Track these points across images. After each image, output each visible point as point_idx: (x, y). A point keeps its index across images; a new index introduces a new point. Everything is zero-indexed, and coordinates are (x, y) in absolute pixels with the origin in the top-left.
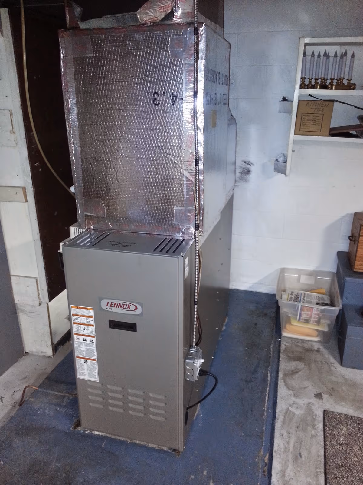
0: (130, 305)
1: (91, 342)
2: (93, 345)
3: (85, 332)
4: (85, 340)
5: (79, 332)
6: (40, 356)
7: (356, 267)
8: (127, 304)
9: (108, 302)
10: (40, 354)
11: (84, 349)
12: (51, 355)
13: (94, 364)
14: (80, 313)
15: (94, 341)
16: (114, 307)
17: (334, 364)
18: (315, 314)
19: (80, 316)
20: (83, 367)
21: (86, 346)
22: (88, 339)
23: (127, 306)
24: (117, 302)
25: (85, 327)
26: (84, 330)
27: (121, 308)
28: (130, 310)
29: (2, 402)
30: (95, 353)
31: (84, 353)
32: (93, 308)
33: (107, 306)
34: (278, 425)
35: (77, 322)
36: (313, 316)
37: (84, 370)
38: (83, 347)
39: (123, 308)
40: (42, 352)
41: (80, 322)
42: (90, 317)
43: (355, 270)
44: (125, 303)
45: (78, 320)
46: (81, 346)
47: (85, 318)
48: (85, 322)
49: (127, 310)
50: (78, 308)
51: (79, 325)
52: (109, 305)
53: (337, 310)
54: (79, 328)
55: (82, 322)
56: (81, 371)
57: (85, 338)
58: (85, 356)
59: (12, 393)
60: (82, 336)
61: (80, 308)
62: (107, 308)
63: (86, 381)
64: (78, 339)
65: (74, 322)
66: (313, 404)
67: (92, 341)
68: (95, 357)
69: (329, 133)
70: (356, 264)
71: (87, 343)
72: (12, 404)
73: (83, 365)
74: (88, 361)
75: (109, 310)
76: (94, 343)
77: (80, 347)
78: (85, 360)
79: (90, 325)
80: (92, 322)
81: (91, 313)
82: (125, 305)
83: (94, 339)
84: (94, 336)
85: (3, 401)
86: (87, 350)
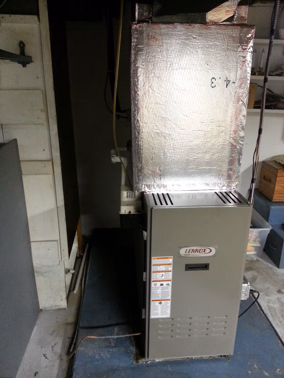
0: (205, 249)
1: (167, 285)
2: (169, 288)
3: (163, 278)
4: (162, 285)
5: (157, 279)
6: (54, 310)
7: (274, 198)
8: (203, 249)
9: (187, 250)
10: (54, 308)
11: (160, 293)
12: (66, 307)
13: (168, 303)
14: (160, 263)
15: (170, 284)
16: (192, 252)
17: (272, 268)
18: (254, 235)
19: (160, 265)
20: (157, 308)
21: (162, 289)
22: (165, 283)
23: (203, 250)
24: (195, 248)
25: (163, 273)
26: (162, 276)
27: (198, 252)
28: (205, 253)
29: (48, 359)
30: (169, 294)
31: (160, 296)
32: (172, 257)
33: (186, 252)
34: (270, 319)
35: (157, 271)
36: (253, 237)
37: (158, 310)
38: (159, 291)
39: (199, 252)
40: (56, 306)
41: (159, 270)
42: (169, 264)
43: (273, 201)
44: (201, 248)
45: (157, 269)
46: (158, 290)
47: (164, 266)
48: (164, 269)
49: (202, 253)
50: (158, 259)
51: (158, 273)
52: (187, 252)
53: (268, 230)
54: (158, 276)
55: (161, 270)
56: (155, 312)
57: (162, 283)
58: (160, 299)
59: (51, 349)
60: (160, 281)
61: (161, 258)
62: (185, 255)
63: (158, 319)
64: (155, 285)
65: (153, 271)
66: (280, 298)
67: (169, 284)
68: (170, 298)
69: (254, 106)
70: (274, 196)
71: (163, 287)
72: (58, 358)
73: (157, 306)
74: (163, 302)
75: (188, 256)
76: (170, 286)
77: (156, 291)
78: (160, 301)
79: (168, 271)
80: (170, 268)
81: (171, 261)
82: (202, 250)
83: (170, 283)
84: (171, 280)
85: (48, 357)
86: (162, 293)
